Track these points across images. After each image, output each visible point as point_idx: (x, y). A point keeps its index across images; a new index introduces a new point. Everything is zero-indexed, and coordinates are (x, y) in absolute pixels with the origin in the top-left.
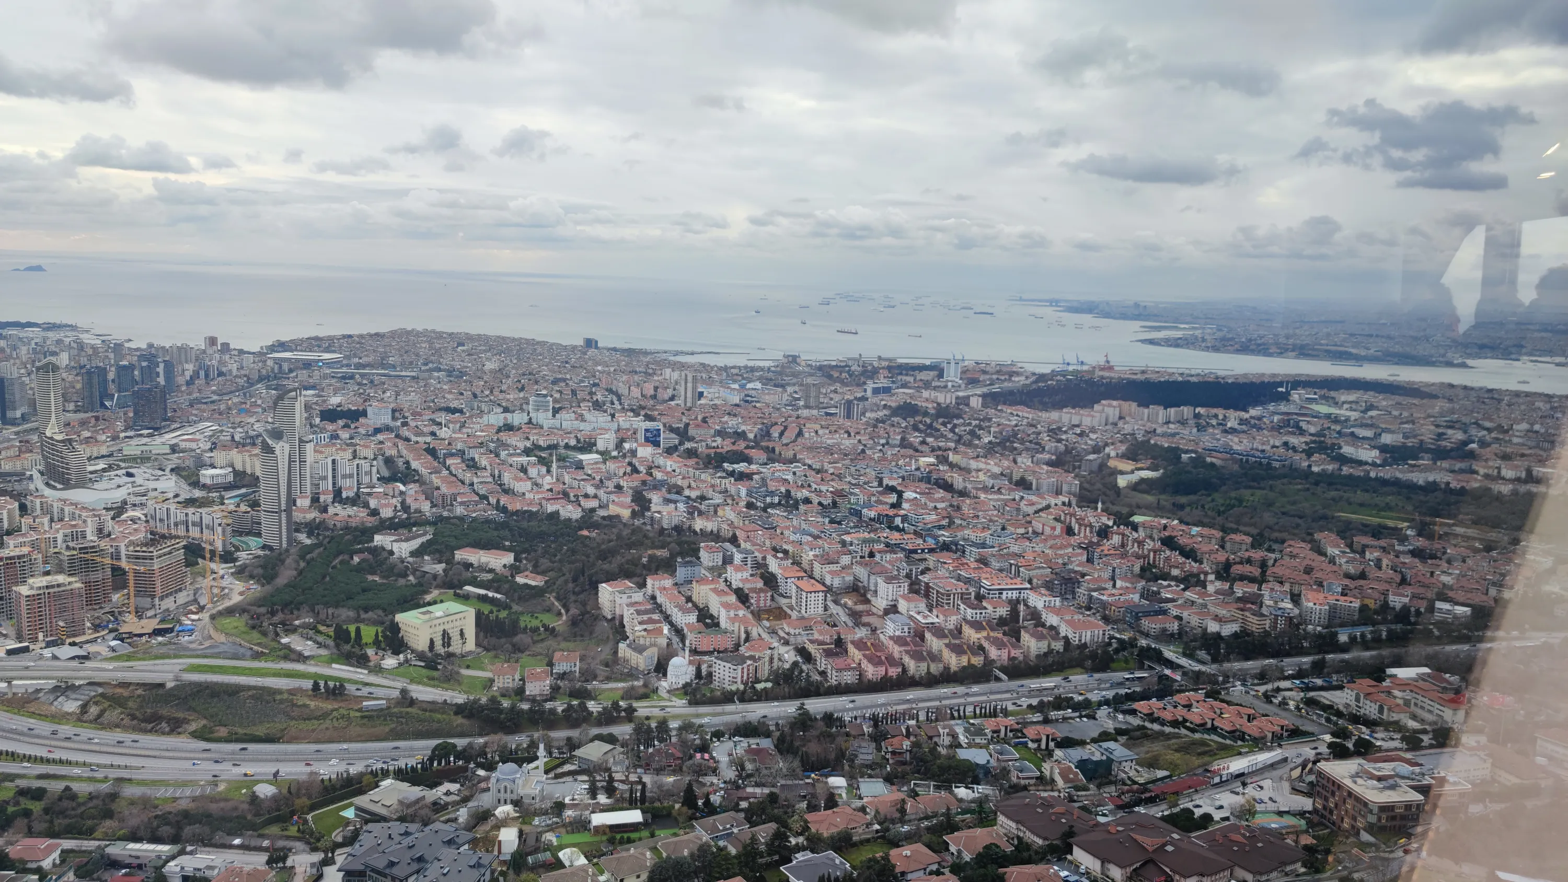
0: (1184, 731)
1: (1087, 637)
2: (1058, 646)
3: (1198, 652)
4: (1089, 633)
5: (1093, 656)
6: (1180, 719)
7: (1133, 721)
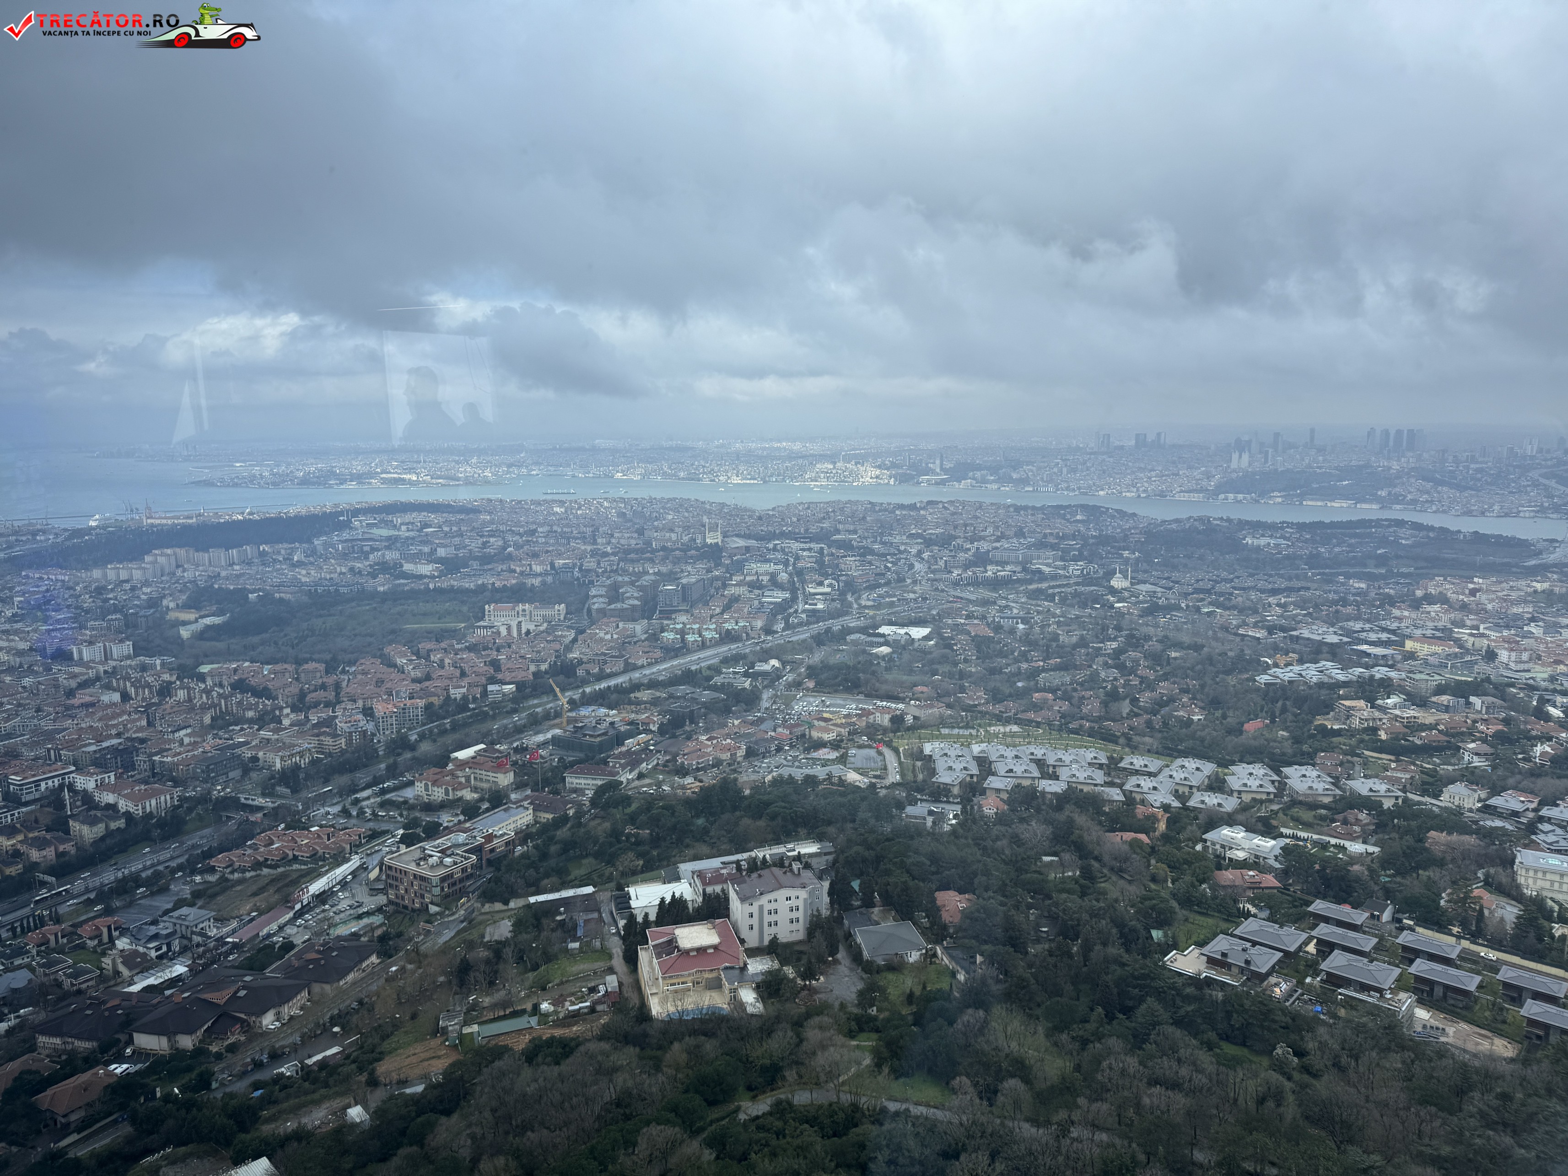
0: (266, 871)
1: (151, 804)
2: (121, 823)
3: (278, 788)
4: (153, 802)
5: (162, 824)
6: (261, 859)
7: (212, 878)
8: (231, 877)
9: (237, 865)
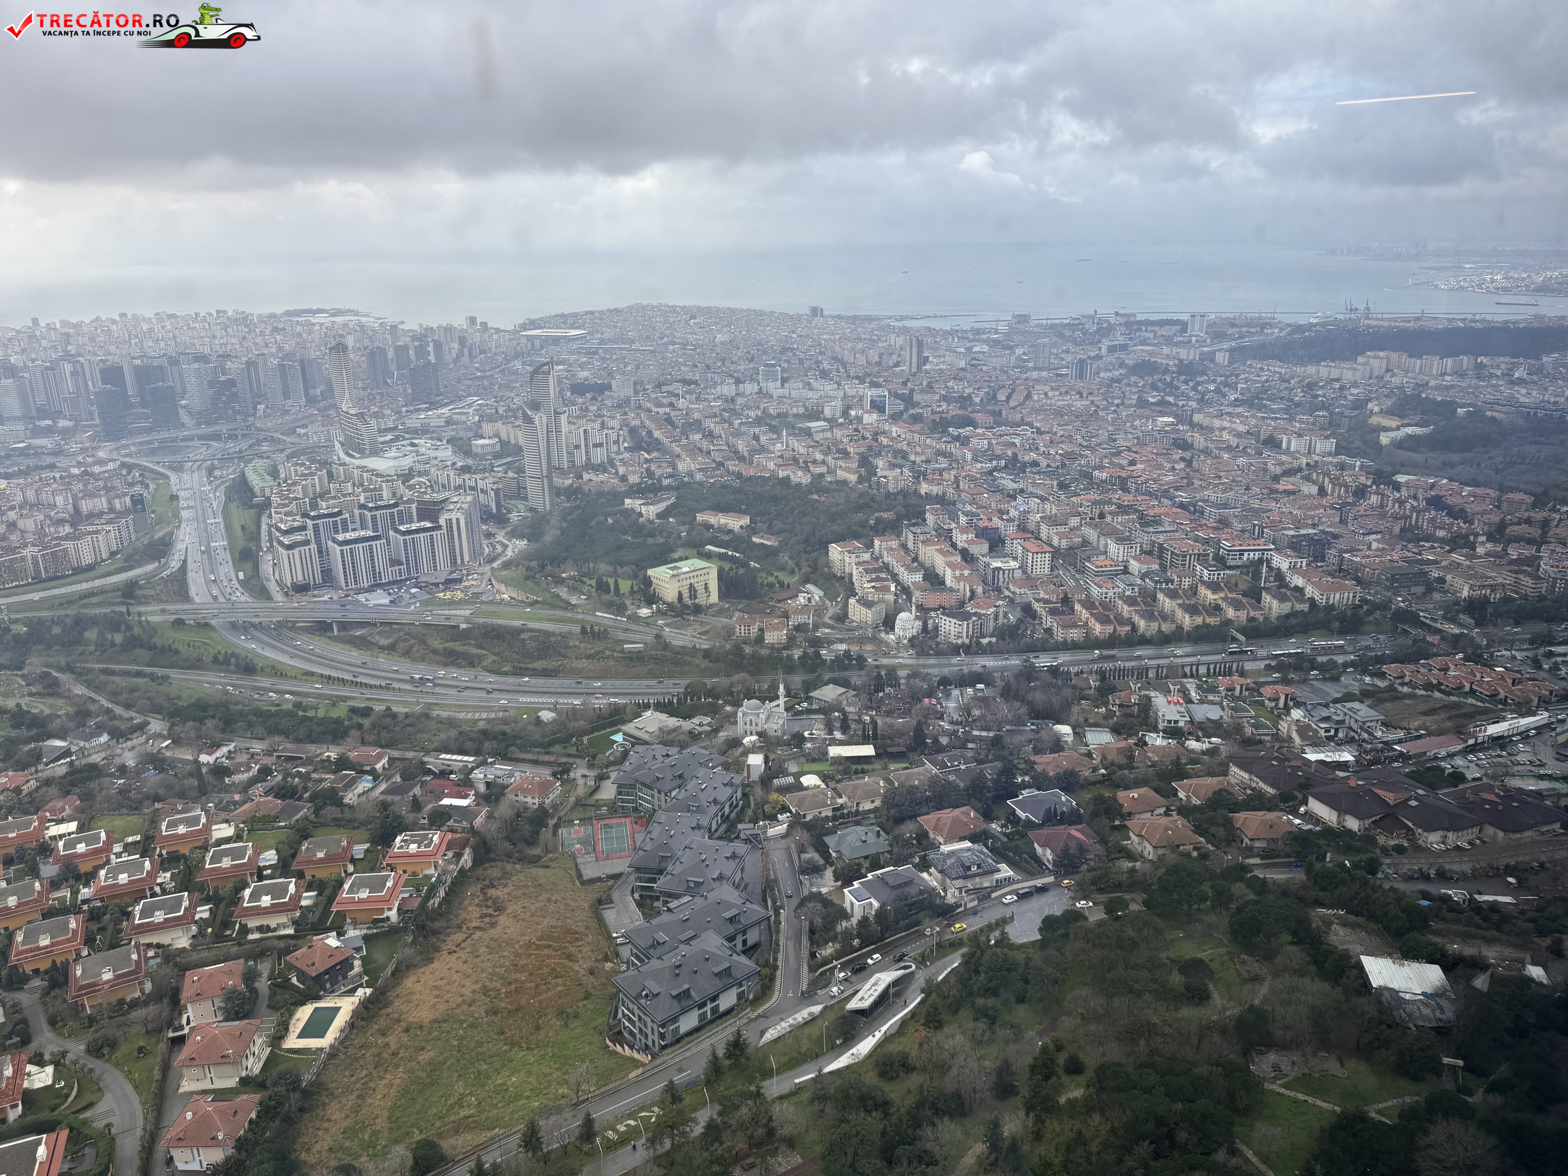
0: (1437, 694)
1: (1335, 598)
2: (1305, 607)
3: (1461, 616)
4: (1337, 596)
5: (1342, 618)
6: (1435, 682)
7: (1382, 684)
8: (1400, 688)
9: (1407, 680)
